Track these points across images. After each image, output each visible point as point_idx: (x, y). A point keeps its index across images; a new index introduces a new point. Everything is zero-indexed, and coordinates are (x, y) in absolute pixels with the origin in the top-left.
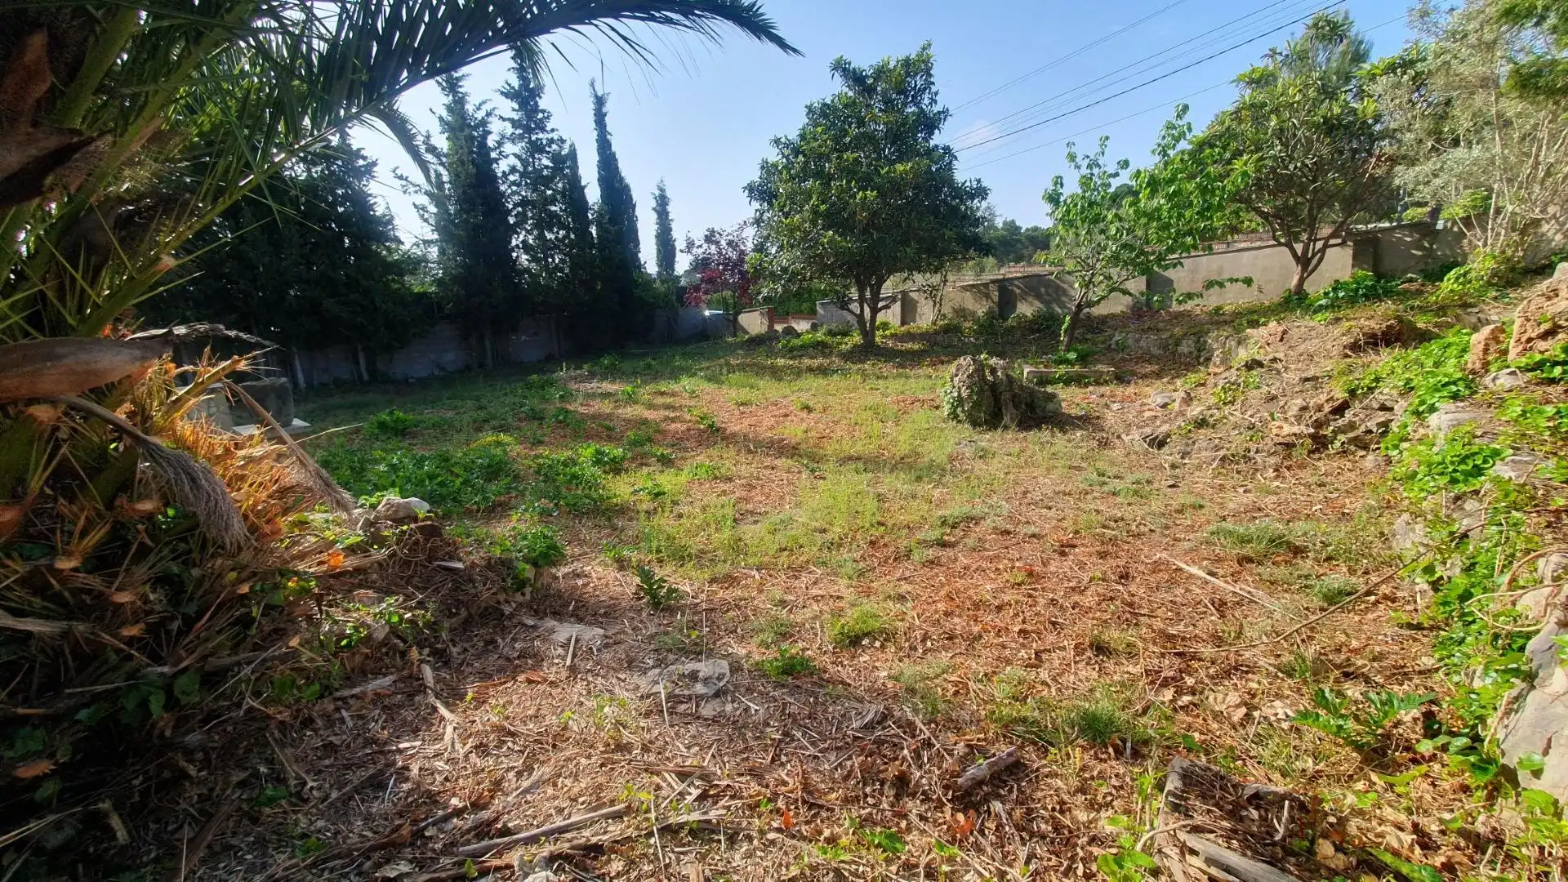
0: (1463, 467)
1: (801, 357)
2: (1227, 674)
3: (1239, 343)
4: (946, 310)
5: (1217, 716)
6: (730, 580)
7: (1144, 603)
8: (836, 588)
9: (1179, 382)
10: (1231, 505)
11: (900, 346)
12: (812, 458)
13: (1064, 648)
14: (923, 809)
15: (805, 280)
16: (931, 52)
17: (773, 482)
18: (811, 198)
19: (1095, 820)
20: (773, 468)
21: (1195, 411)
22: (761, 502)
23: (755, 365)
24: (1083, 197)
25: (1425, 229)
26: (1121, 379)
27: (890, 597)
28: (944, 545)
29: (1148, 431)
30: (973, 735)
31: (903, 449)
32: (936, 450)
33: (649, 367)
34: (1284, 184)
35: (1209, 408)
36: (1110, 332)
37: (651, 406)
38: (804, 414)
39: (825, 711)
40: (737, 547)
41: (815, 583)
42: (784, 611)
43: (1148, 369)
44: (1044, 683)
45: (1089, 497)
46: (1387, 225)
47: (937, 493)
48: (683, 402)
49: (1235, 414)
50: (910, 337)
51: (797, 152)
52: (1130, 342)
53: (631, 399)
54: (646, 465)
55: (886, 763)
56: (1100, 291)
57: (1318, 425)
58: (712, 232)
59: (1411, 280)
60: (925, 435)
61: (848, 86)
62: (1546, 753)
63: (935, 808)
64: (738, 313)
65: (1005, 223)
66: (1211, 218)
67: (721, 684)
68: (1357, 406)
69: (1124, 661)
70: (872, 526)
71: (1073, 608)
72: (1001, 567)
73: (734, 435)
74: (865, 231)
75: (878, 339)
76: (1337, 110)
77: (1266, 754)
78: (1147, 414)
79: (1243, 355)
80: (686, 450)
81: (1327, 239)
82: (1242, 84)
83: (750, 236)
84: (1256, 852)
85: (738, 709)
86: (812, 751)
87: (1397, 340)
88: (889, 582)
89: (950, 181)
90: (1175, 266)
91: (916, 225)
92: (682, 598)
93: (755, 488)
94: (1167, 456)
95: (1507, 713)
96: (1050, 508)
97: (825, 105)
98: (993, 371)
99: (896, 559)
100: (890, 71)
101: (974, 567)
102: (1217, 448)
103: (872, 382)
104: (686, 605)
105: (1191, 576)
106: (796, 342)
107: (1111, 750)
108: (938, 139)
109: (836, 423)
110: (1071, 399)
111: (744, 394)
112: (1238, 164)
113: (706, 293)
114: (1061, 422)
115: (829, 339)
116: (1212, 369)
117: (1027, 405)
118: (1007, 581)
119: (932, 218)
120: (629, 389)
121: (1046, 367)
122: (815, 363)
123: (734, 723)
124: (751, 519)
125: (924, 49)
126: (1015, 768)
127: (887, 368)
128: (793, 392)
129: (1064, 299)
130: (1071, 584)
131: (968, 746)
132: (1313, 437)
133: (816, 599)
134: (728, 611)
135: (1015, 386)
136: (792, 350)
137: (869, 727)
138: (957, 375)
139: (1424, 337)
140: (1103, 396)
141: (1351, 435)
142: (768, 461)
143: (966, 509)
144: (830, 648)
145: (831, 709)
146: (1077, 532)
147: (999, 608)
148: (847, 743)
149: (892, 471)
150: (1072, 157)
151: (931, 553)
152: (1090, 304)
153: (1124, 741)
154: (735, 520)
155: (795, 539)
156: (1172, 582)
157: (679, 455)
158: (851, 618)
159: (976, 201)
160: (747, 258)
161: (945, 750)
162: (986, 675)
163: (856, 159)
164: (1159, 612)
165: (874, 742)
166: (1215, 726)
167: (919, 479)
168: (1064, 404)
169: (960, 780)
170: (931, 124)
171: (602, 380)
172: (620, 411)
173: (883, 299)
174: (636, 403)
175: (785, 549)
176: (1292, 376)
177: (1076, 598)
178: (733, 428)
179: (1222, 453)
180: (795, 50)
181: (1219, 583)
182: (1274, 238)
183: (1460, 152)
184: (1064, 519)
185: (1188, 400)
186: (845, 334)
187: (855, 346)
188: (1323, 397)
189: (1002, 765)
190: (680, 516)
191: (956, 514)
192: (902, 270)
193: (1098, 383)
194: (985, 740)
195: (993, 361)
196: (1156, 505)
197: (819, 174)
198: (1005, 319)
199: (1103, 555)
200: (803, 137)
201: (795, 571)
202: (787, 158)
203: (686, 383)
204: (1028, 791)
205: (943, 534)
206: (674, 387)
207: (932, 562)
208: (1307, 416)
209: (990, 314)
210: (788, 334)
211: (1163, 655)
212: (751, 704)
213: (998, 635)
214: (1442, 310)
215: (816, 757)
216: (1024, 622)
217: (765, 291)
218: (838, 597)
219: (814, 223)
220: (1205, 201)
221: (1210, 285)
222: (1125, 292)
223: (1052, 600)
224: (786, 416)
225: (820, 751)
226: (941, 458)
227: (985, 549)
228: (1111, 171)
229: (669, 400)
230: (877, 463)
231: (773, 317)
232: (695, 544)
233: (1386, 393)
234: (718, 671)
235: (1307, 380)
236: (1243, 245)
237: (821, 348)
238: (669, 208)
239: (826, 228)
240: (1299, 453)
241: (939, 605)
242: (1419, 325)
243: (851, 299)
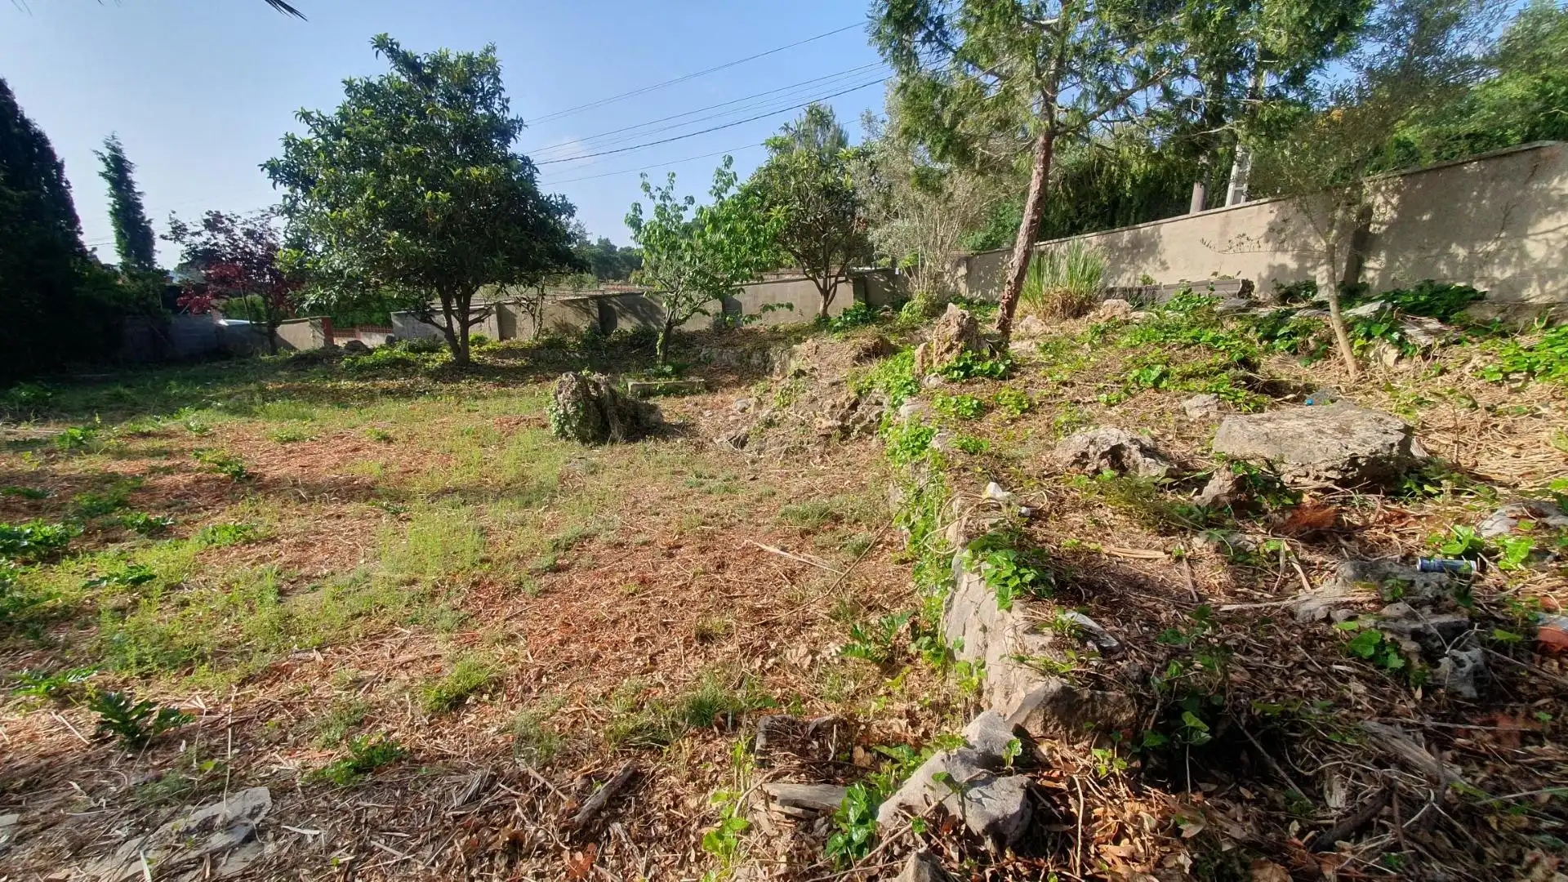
0: (917, 443)
1: (374, 377)
2: (798, 631)
3: (790, 356)
4: (547, 325)
5: (794, 668)
6: (276, 673)
7: (737, 586)
8: (432, 646)
9: (753, 389)
10: (794, 490)
11: (500, 362)
12: (396, 497)
13: (675, 646)
14: (539, 865)
15: (369, 286)
16: (497, 55)
17: (340, 533)
18: (364, 190)
19: (704, 801)
20: (339, 517)
21: (765, 413)
22: (321, 562)
23: (308, 388)
24: (660, 226)
25: (888, 273)
26: (710, 388)
27: (498, 641)
28: (556, 569)
29: (732, 433)
30: (590, 764)
31: (510, 473)
32: (545, 471)
33: (119, 397)
34: (807, 231)
35: (774, 410)
36: (698, 347)
37: (121, 454)
38: (383, 446)
39: (417, 800)
40: (285, 626)
41: (403, 647)
42: (360, 693)
43: (731, 378)
44: (660, 685)
45: (690, 499)
46: (868, 268)
47: (548, 517)
48: (187, 445)
49: (791, 413)
50: (510, 352)
51: (337, 133)
52: (715, 356)
53: (80, 447)
54: (116, 541)
55: (495, 832)
56: (685, 310)
57: (844, 418)
58: (218, 217)
59: (886, 310)
60: (533, 457)
61: (399, 70)
62: (964, 634)
63: (553, 858)
64: (275, 324)
65: (600, 241)
66: (759, 254)
67: (257, 820)
68: (863, 402)
69: (725, 643)
70: (474, 565)
71: (681, 605)
72: (616, 580)
73: (276, 482)
74: (442, 236)
75: (473, 356)
76: (830, 180)
77: (825, 688)
78: (731, 418)
79: (794, 365)
80: (194, 510)
81: (837, 277)
82: (770, 148)
83: (280, 229)
84: (816, 777)
85: (285, 845)
86: (400, 856)
87: (881, 353)
88: (497, 623)
89: (534, 194)
90: (739, 292)
91: (503, 234)
92: (186, 720)
93: (312, 545)
94: (749, 453)
95: (947, 612)
96: (658, 514)
97: (369, 85)
98: (597, 386)
99: (505, 596)
100: (450, 65)
101: (589, 586)
102: (782, 443)
103: (468, 403)
104: (195, 728)
105: (770, 554)
106: (367, 360)
107: (716, 729)
108: (515, 148)
109: (425, 453)
110: (670, 409)
111: (292, 427)
112: (774, 212)
113: (217, 296)
114: (663, 431)
115: (412, 357)
116: (775, 378)
117: (632, 417)
118: (622, 594)
119: (519, 229)
120: (77, 432)
121: (647, 380)
122: (395, 384)
123: (279, 865)
124: (307, 586)
125: (488, 51)
126: (634, 780)
127: (487, 388)
128: (365, 421)
129: (658, 317)
130: (679, 583)
131: (586, 777)
132: (841, 428)
133: (403, 667)
134: (271, 716)
135: (619, 400)
136: (361, 369)
137: (475, 798)
138: (560, 392)
139: (895, 351)
140: (696, 404)
141: (862, 425)
142: (332, 509)
143: (579, 528)
144: (425, 720)
145: (424, 796)
146: (681, 533)
147: (615, 622)
148: (447, 828)
149: (496, 500)
150: (647, 188)
151: (544, 581)
152: (679, 322)
153: (725, 717)
154: (282, 592)
155: (372, 598)
156: (757, 562)
157: (181, 519)
158: (451, 678)
159: (563, 217)
160: (279, 255)
161: (561, 791)
162: (604, 695)
163: (419, 154)
164: (749, 592)
165: (481, 813)
166: (792, 677)
167: (528, 504)
168: (665, 415)
169: (577, 818)
170: (507, 131)
171: (18, 422)
172: (58, 466)
173: (474, 312)
174: (89, 452)
175: (360, 615)
176: (825, 382)
177: (684, 595)
178: (272, 473)
179: (785, 447)
180: (291, 10)
181: (789, 555)
182: (805, 273)
183: (898, 223)
184: (670, 523)
185: (760, 404)
186: (433, 350)
187: (446, 363)
188: (844, 397)
189: (619, 784)
190: (185, 604)
191: (570, 534)
192: (493, 281)
193: (693, 393)
194: (602, 764)
195: (596, 377)
196: (742, 498)
197: (372, 163)
198: (608, 335)
199: (703, 550)
200: (344, 116)
201: (374, 639)
202: (324, 138)
203: (191, 418)
204: (645, 799)
205: (556, 559)
206: (170, 424)
207: (546, 591)
208: (836, 411)
209: (592, 328)
210: (354, 350)
211: (753, 629)
212: (306, 832)
213: (616, 649)
214: (902, 332)
215: (407, 861)
216: (638, 630)
217: (312, 298)
218: (434, 657)
219: (372, 219)
220: (754, 239)
221: (766, 308)
222: (705, 313)
223: (663, 602)
224: (356, 450)
225: (412, 852)
226: (551, 478)
227: (600, 566)
228: (681, 204)
229: (158, 444)
230: (478, 494)
231: (330, 329)
232: (209, 639)
233: (878, 391)
234: (250, 804)
235: (834, 384)
236: (787, 277)
237: (400, 366)
238: (133, 176)
239: (390, 227)
240: (834, 441)
241: (554, 635)
242: (892, 342)
243: (433, 310)
